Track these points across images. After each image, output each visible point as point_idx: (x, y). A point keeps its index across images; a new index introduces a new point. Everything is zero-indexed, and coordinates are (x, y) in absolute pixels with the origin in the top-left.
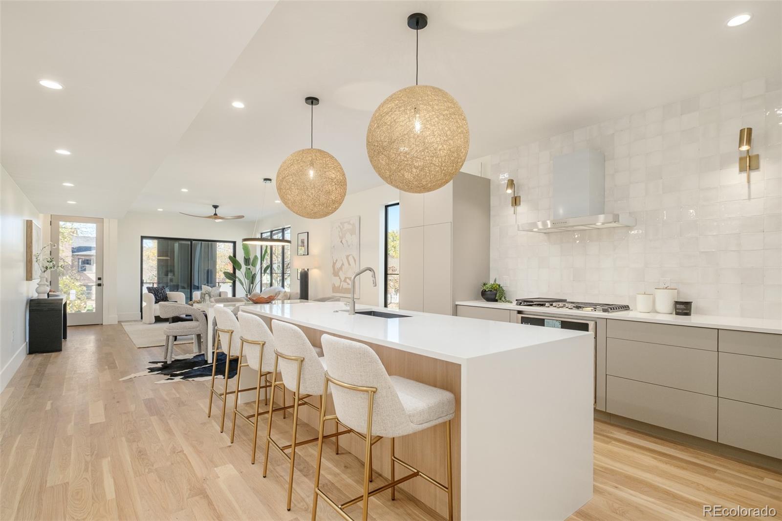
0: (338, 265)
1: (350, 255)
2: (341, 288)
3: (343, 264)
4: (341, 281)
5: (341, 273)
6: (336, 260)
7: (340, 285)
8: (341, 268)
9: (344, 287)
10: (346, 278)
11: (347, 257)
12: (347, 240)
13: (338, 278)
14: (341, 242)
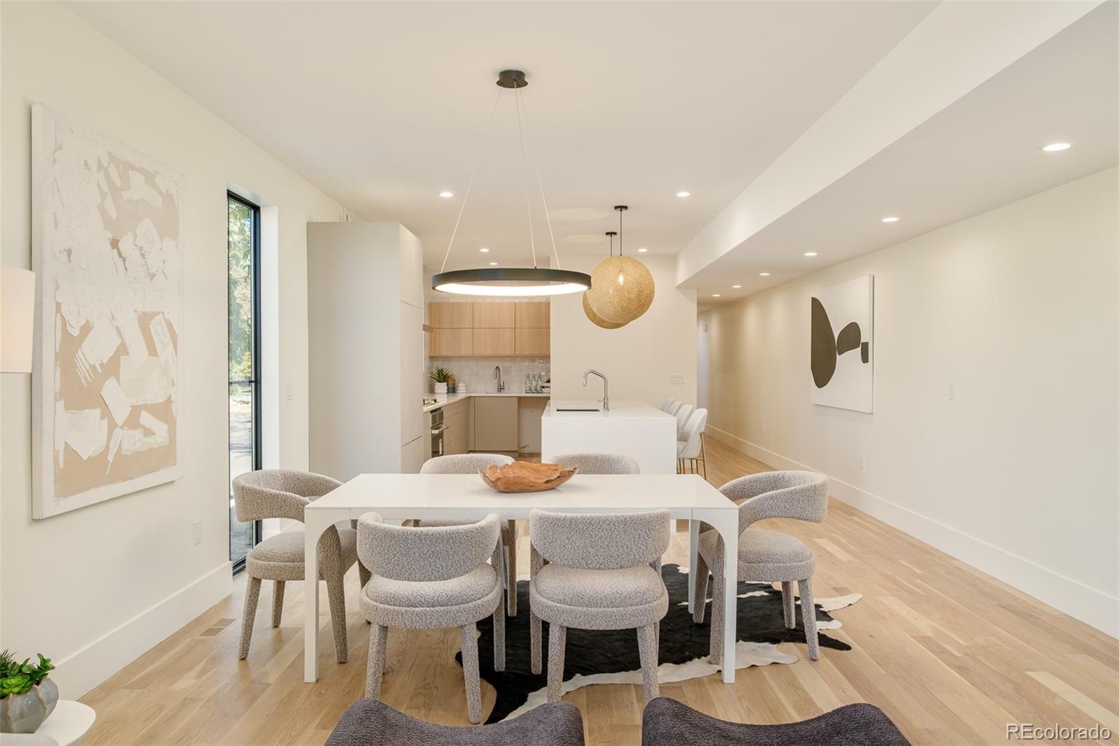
0: (95, 351)
1: (156, 314)
2: (110, 458)
3: (122, 350)
4: (112, 426)
5: (110, 390)
6: (86, 329)
7: (107, 448)
8: (112, 368)
9: (128, 448)
10: (136, 410)
11: (145, 320)
12: (141, 249)
13: (97, 412)
14: (115, 244)
